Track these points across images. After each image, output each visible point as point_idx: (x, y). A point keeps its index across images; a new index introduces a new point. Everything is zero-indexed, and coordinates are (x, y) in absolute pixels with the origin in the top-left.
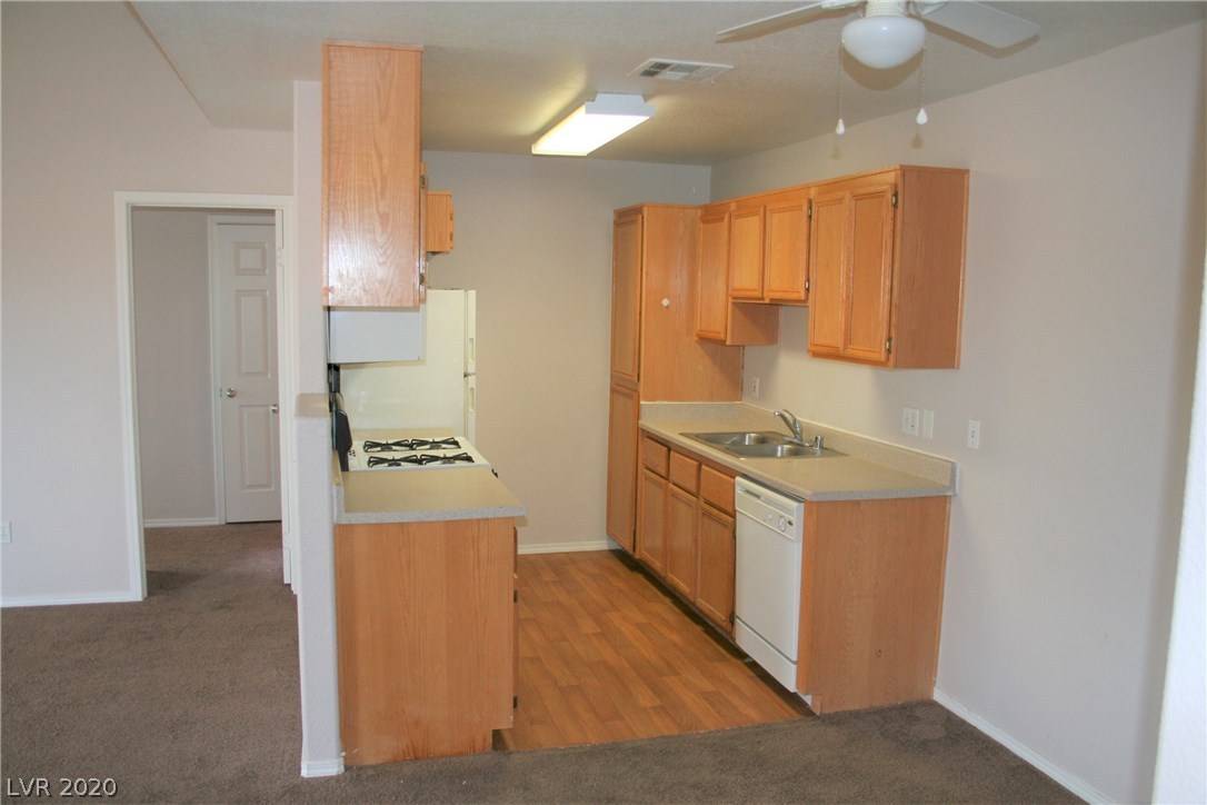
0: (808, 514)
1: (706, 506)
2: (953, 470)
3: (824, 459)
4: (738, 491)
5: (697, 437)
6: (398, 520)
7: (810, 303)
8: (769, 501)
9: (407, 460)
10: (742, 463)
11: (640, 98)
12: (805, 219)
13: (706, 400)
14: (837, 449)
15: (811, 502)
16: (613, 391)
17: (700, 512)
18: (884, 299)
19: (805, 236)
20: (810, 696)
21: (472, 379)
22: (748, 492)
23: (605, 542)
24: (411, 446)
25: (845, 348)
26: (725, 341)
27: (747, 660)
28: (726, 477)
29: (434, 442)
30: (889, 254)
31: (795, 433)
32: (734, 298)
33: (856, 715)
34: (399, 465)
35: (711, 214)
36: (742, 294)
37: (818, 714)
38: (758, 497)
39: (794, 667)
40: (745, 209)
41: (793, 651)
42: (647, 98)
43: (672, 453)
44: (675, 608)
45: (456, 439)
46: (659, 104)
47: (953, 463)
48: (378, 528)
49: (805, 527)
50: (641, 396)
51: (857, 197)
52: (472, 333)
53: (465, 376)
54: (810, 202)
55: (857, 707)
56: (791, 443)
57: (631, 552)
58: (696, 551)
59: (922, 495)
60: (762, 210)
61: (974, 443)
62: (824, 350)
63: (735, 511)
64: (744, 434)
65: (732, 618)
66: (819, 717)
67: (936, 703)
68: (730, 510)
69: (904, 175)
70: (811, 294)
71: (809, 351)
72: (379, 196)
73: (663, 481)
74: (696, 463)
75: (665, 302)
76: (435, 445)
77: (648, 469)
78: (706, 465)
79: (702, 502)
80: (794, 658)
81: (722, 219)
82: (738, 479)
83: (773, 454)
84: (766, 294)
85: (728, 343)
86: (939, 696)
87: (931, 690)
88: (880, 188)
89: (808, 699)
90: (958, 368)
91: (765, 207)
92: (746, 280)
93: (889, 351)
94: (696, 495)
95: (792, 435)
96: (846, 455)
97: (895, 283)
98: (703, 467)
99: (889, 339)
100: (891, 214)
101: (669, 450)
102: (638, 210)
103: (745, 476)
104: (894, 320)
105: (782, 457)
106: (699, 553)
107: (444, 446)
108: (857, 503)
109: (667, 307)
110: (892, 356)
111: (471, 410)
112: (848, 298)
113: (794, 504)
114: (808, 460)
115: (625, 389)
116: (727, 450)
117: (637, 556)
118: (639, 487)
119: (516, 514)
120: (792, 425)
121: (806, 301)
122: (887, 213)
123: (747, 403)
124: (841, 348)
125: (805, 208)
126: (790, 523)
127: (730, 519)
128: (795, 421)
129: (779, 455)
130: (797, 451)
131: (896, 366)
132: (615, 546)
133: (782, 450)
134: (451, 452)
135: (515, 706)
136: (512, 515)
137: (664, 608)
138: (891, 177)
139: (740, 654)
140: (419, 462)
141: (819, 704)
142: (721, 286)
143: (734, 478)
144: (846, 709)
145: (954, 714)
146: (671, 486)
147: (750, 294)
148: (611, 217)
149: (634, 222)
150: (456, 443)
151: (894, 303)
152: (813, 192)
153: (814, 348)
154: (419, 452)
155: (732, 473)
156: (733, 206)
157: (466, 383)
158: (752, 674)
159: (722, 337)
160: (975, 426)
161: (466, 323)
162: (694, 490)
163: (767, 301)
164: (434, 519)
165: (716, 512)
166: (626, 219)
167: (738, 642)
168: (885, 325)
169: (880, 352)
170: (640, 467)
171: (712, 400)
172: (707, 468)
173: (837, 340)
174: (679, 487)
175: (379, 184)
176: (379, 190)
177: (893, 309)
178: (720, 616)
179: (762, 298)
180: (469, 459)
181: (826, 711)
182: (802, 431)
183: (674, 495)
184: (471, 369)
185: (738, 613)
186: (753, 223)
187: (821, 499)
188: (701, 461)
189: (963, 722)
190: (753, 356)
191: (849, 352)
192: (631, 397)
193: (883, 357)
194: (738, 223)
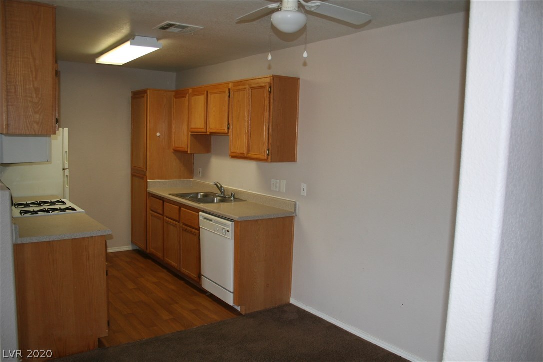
0: (236, 227)
1: (184, 227)
2: (296, 205)
3: (236, 203)
4: (201, 219)
5: (177, 195)
6: (48, 240)
7: (230, 134)
8: (217, 222)
9: (41, 211)
10: (202, 206)
11: (156, 39)
12: (227, 97)
13: (177, 179)
14: (241, 198)
15: (238, 222)
16: (133, 176)
17: (181, 229)
18: (266, 133)
19: (227, 105)
20: (240, 307)
21: (67, 171)
22: (205, 219)
23: (131, 246)
24: (40, 205)
25: (248, 154)
26: (187, 152)
27: (207, 294)
28: (194, 213)
29: (51, 202)
30: (268, 113)
31: (222, 192)
32: (192, 132)
33: (260, 313)
34: (38, 214)
35: (180, 94)
36: (196, 131)
37: (244, 314)
38: (211, 221)
39: (232, 295)
40: (197, 92)
41: (231, 288)
42: (158, 39)
43: (165, 203)
44: (170, 274)
45: (63, 200)
46: (164, 42)
47: (295, 202)
48: (38, 244)
49: (235, 233)
50: (148, 178)
51: (252, 88)
52: (67, 149)
53: (64, 170)
54: (229, 90)
55: (260, 310)
56: (220, 197)
57: (145, 250)
58: (180, 247)
59: (284, 216)
60: (206, 93)
61: (304, 193)
62: (238, 155)
63: (200, 228)
64: (198, 194)
65: (200, 276)
66: (245, 316)
67: (292, 304)
68: (197, 227)
69: (274, 79)
70: (230, 131)
71: (230, 155)
72: (34, 79)
73: (161, 216)
74: (178, 207)
75: (158, 134)
76: (53, 204)
77: (152, 211)
78: (184, 208)
79: (182, 225)
80: (232, 291)
81: (185, 97)
82: (200, 213)
83: (213, 202)
84: (208, 130)
85: (189, 153)
86: (293, 301)
87: (289, 299)
88: (264, 85)
89: (239, 309)
90: (296, 162)
91: (207, 92)
92: (198, 124)
93: (268, 155)
94: (179, 222)
95: (220, 193)
96: (246, 201)
97: (271, 126)
98: (182, 209)
99: (269, 150)
100: (268, 96)
101: (164, 202)
102: (145, 92)
103: (204, 212)
104: (270, 142)
105: (217, 203)
106: (182, 248)
107: (57, 204)
108: (257, 221)
109: (159, 137)
110: (270, 157)
111: (67, 186)
112: (248, 132)
113: (230, 223)
114: (228, 204)
115: (139, 175)
116: (193, 201)
117: (148, 252)
118: (148, 219)
119: (107, 234)
120: (220, 188)
121: (228, 134)
122: (267, 95)
123: (196, 180)
124: (246, 155)
125: (227, 92)
126: (228, 231)
127: (197, 232)
128: (221, 187)
129: (216, 202)
130: (224, 200)
131: (272, 161)
132: (136, 248)
133: (217, 200)
134: (63, 207)
135: (109, 325)
136: (105, 234)
137: (164, 274)
138: (268, 80)
139: (205, 292)
140: (48, 211)
141: (244, 310)
142: (185, 127)
143: (199, 213)
144: (256, 311)
145: (300, 308)
146: (165, 218)
147: (200, 130)
148: (130, 95)
149: (143, 97)
150: (64, 203)
151: (270, 134)
152: (231, 86)
153: (232, 154)
154: (47, 207)
155: (198, 211)
156: (191, 91)
157: (64, 173)
158: (211, 300)
159: (186, 150)
160: (304, 186)
161: (63, 144)
162: (178, 220)
163: (208, 134)
164: (66, 238)
165: (190, 229)
166: (138, 96)
167: (203, 286)
168: (267, 144)
169: (265, 156)
170: (148, 210)
171: (181, 179)
172: (184, 210)
173: (244, 151)
174: (170, 218)
175: (34, 73)
176: (34, 76)
177: (270, 136)
178: (194, 276)
179: (206, 132)
180: (73, 209)
181: (247, 313)
182: (224, 191)
183: (168, 223)
184: (67, 166)
185: (202, 273)
186: (202, 99)
187: (243, 220)
188: (181, 206)
189: (304, 311)
190: (198, 159)
191: (250, 155)
192: (143, 178)
193: (266, 157)
194: (193, 99)
